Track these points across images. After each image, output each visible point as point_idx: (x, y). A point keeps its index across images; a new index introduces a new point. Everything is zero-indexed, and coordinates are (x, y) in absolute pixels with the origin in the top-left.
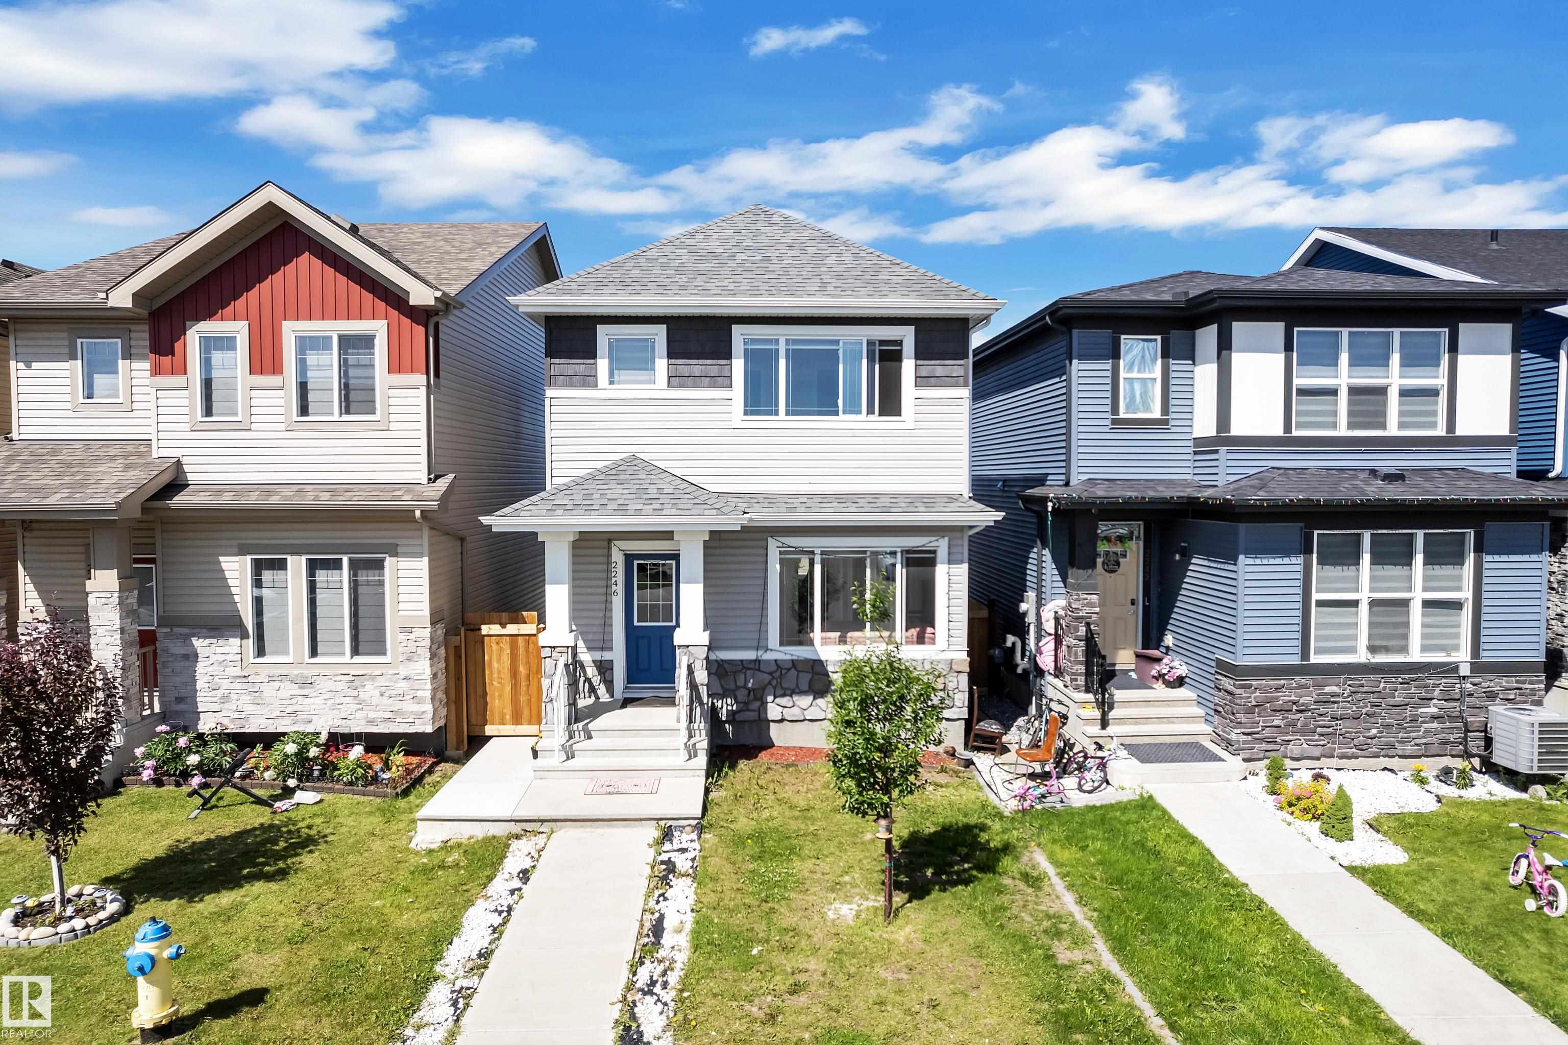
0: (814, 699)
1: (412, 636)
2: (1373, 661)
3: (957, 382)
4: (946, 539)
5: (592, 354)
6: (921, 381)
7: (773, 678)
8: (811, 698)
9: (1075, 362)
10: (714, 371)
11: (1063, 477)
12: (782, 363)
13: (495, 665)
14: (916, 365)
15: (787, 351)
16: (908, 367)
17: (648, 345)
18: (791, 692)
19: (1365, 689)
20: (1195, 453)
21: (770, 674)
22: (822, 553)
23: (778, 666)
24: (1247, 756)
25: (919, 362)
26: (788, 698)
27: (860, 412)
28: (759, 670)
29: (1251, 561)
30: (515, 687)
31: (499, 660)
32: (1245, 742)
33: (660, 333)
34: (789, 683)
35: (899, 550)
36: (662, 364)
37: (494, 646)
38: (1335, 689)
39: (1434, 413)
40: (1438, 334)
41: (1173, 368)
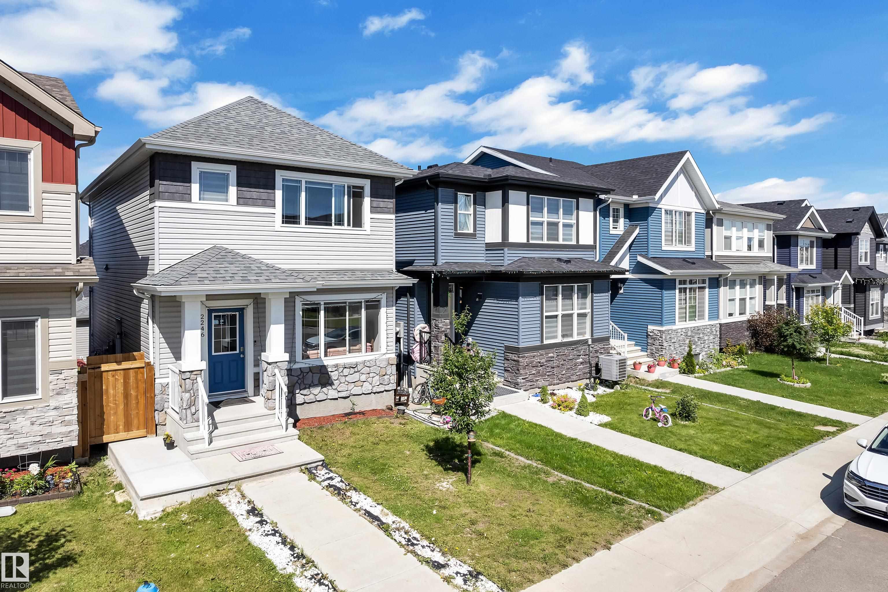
0: (322, 388)
1: (62, 376)
2: (563, 341)
3: (390, 211)
4: (385, 294)
5: (188, 180)
6: (374, 209)
7: (299, 379)
8: (320, 388)
9: (440, 204)
10: (264, 196)
11: (433, 261)
12: (303, 195)
13: (111, 391)
14: (371, 201)
15: (306, 187)
16: (367, 202)
17: (225, 177)
18: (309, 386)
19: (561, 354)
20: (486, 250)
21: (297, 376)
22: (325, 304)
23: (302, 372)
24: (525, 389)
25: (373, 199)
26: (307, 390)
27: (343, 225)
28: (291, 375)
29: (523, 300)
30: (127, 405)
31: (115, 388)
32: (523, 383)
33: (232, 171)
34: (308, 381)
35: (363, 301)
36: (233, 190)
37: (111, 379)
38: (551, 355)
39: (571, 235)
40: (572, 201)
41: (478, 209)
